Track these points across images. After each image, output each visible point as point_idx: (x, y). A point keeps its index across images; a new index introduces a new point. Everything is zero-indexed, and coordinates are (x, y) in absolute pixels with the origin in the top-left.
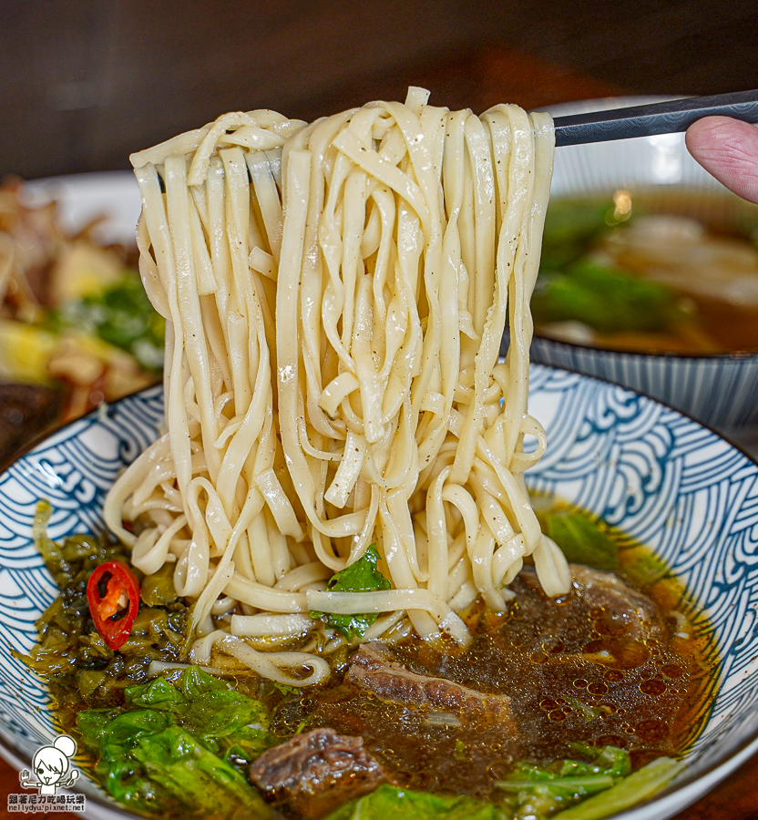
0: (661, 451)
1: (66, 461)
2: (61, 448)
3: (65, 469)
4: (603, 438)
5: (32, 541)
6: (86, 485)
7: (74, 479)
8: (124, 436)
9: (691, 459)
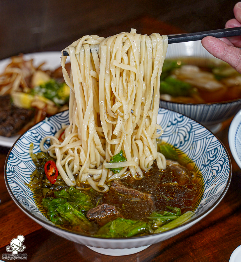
0: (189, 130)
1: (37, 133)
2: (36, 129)
3: (37, 135)
4: (174, 126)
5: (29, 154)
6: (42, 138)
7: (39, 137)
8: (52, 126)
9: (196, 132)
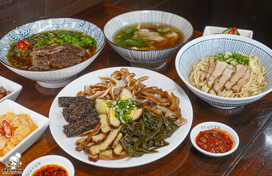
0: (88, 27)
2: (12, 33)
3: (13, 35)
4: (82, 27)
6: (15, 37)
7: (14, 37)
8: (20, 31)
9: (92, 28)
